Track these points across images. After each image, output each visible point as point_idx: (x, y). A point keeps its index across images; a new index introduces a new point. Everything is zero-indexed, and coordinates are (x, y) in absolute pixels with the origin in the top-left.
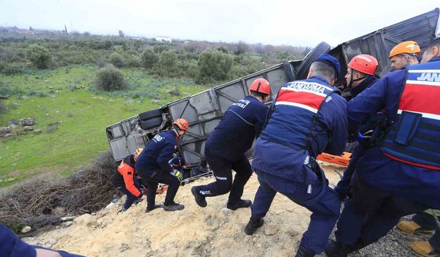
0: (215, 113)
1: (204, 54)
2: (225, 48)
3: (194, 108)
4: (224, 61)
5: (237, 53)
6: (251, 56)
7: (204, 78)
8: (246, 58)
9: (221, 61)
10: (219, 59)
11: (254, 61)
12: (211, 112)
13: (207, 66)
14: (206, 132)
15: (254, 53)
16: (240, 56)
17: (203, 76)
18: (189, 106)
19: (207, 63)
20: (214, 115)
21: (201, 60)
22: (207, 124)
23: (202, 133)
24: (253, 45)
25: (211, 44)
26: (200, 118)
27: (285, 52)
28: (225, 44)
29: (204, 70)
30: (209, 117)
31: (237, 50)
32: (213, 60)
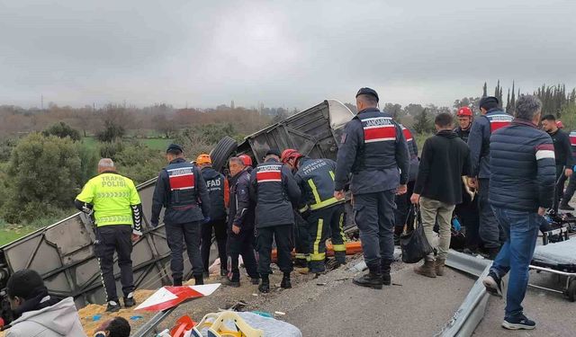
0: (91, 248)
1: (25, 149)
2: (71, 124)
3: (55, 246)
4: (77, 161)
5: (107, 136)
6: (142, 142)
7: (29, 207)
8: (129, 149)
9: (69, 160)
10: (63, 156)
11: (152, 154)
12: (84, 248)
13: (33, 176)
14: (78, 283)
15: (150, 133)
16: (113, 144)
17: (24, 200)
18: (44, 244)
19: (34, 169)
20: (90, 252)
21: (17, 163)
22: (79, 269)
23: (72, 285)
24: (146, 111)
25: (28, 114)
26: (66, 261)
27: (225, 125)
28: (67, 112)
29: (28, 186)
30: (82, 256)
31: (103, 129)
32: (49, 160)
